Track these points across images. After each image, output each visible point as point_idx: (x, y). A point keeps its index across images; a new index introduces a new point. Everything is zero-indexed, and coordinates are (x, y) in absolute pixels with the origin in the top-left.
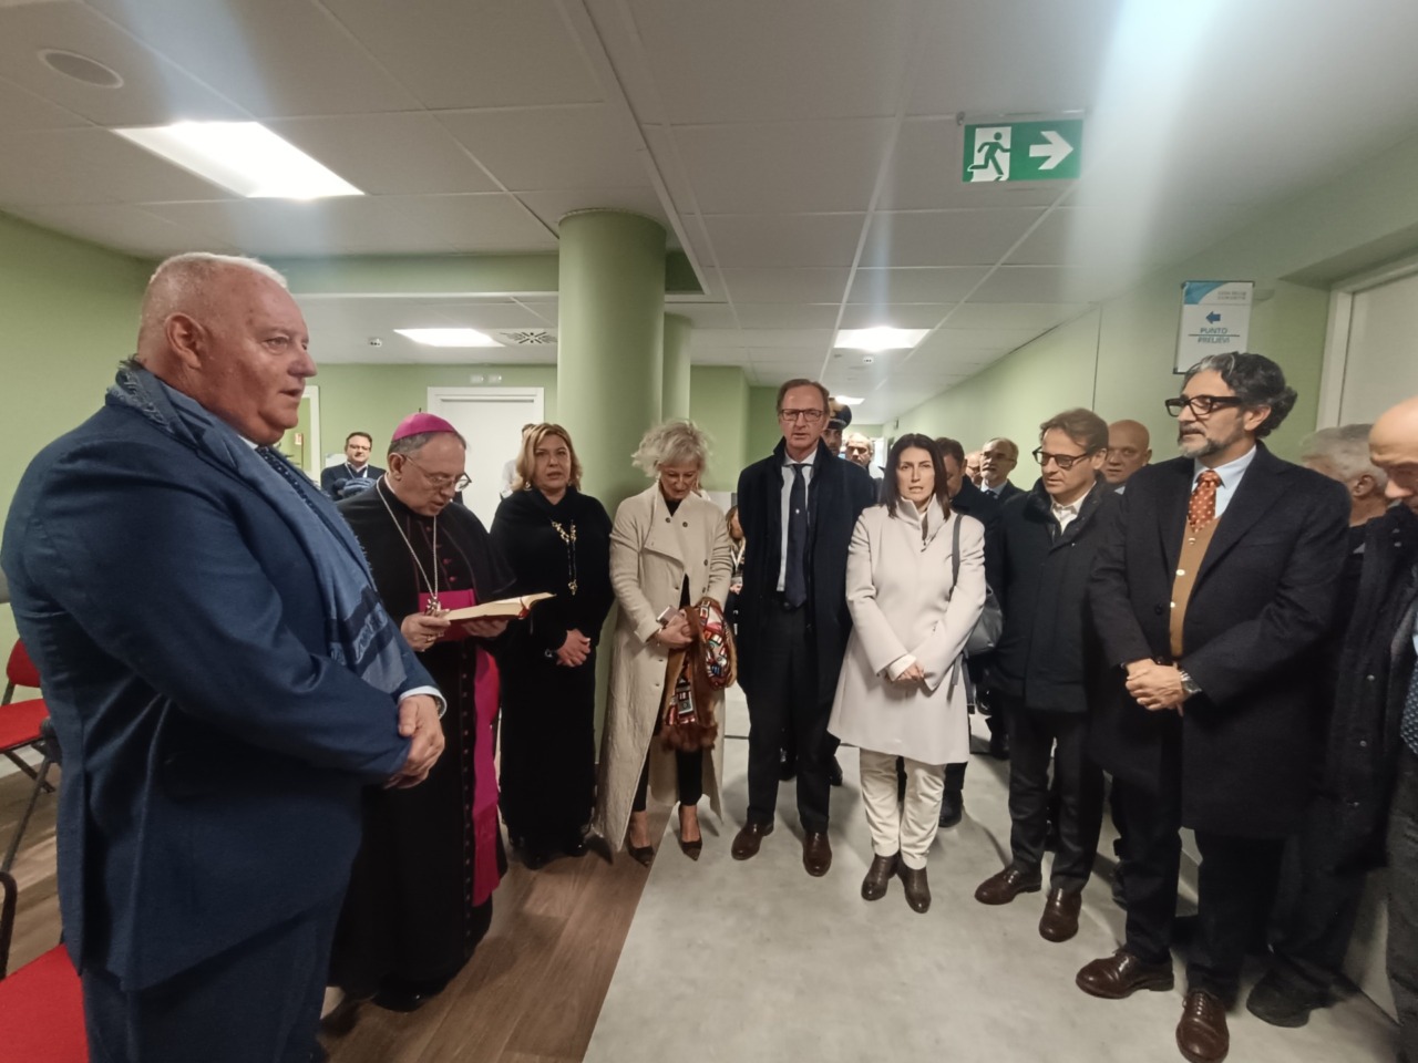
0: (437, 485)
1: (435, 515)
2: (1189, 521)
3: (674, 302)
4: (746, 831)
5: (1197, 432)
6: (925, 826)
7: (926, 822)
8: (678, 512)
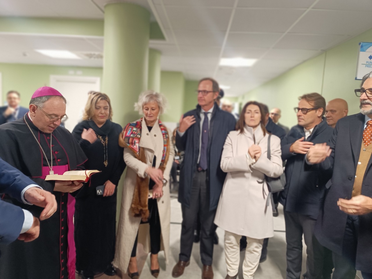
0: (51, 120)
1: (51, 132)
2: (363, 141)
3: (154, 43)
4: (178, 265)
5: (369, 104)
6: (254, 263)
7: (254, 262)
8: (152, 130)
